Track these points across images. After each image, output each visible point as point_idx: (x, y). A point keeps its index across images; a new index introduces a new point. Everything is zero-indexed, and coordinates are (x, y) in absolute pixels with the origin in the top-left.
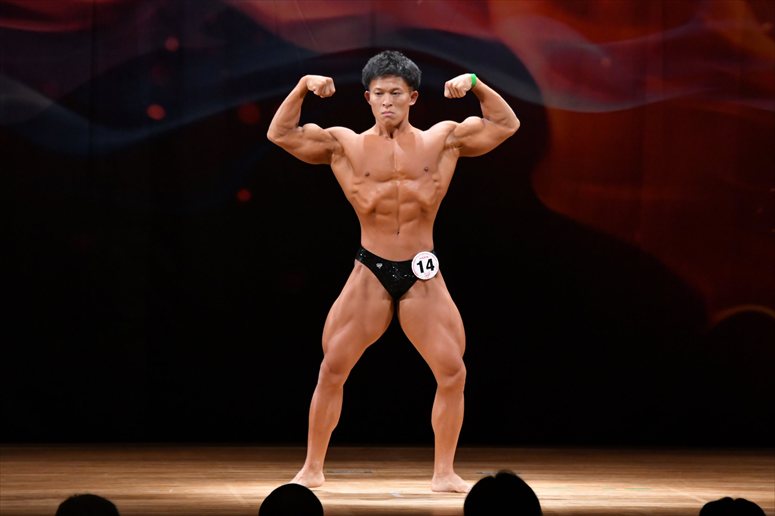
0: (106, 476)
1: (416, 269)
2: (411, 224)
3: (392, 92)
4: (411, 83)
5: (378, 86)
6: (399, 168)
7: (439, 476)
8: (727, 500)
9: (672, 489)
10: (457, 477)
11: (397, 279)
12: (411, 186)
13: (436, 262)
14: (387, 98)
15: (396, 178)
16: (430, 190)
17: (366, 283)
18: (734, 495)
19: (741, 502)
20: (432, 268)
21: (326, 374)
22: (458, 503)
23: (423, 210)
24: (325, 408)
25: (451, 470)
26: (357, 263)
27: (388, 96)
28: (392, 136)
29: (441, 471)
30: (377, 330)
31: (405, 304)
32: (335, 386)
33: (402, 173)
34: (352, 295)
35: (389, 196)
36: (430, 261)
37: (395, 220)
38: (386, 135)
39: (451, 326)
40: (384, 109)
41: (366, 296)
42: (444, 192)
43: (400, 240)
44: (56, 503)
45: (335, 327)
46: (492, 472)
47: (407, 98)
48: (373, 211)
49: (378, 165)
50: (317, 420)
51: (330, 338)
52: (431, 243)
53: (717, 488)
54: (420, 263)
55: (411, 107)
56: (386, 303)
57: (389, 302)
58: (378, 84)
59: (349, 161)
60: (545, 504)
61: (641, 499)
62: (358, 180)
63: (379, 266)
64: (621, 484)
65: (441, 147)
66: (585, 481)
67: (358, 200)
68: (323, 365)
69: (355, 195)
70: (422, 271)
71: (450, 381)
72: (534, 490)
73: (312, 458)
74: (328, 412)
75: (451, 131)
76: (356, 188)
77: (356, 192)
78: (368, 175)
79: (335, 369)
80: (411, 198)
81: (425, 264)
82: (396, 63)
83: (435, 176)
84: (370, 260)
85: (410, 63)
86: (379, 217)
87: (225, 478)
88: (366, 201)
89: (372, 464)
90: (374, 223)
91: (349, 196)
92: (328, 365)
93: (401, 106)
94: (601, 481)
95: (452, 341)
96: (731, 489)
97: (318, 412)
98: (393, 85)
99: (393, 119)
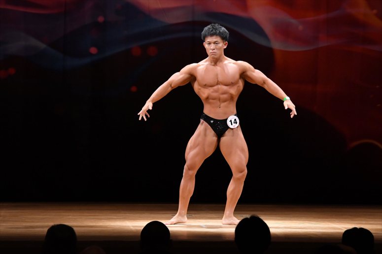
0: (70, 217)
1: (229, 123)
3: (215, 43)
7: (226, 218)
8: (355, 229)
9: (330, 224)
10: (235, 218)
11: (220, 128)
13: (238, 121)
17: (205, 130)
18: (358, 226)
19: (362, 229)
20: (236, 123)
21: (186, 171)
22: (232, 230)
23: (231, 97)
24: (187, 187)
25: (233, 215)
26: (202, 121)
27: (213, 45)
28: (216, 64)
29: (227, 215)
30: (210, 151)
31: (223, 139)
32: (191, 176)
34: (199, 135)
36: (235, 120)
37: (218, 102)
41: (205, 135)
43: (221, 110)
44: (46, 230)
45: (191, 149)
46: (248, 216)
50: (183, 192)
51: (188, 154)
52: (235, 112)
53: (351, 224)
54: (231, 121)
56: (215, 139)
60: (272, 231)
61: (315, 228)
63: (212, 122)
64: (307, 222)
66: (290, 220)
68: (185, 167)
69: (199, 90)
70: (232, 124)
72: (267, 224)
74: (188, 188)
80: (226, 92)
81: (233, 122)
82: (216, 30)
84: (208, 119)
85: (223, 29)
86: (211, 101)
87: (125, 219)
88: (204, 94)
89: (193, 212)
92: (188, 166)
93: (219, 49)
95: (243, 158)
96: (357, 224)
97: (183, 189)
98: (215, 40)
99: (215, 55)
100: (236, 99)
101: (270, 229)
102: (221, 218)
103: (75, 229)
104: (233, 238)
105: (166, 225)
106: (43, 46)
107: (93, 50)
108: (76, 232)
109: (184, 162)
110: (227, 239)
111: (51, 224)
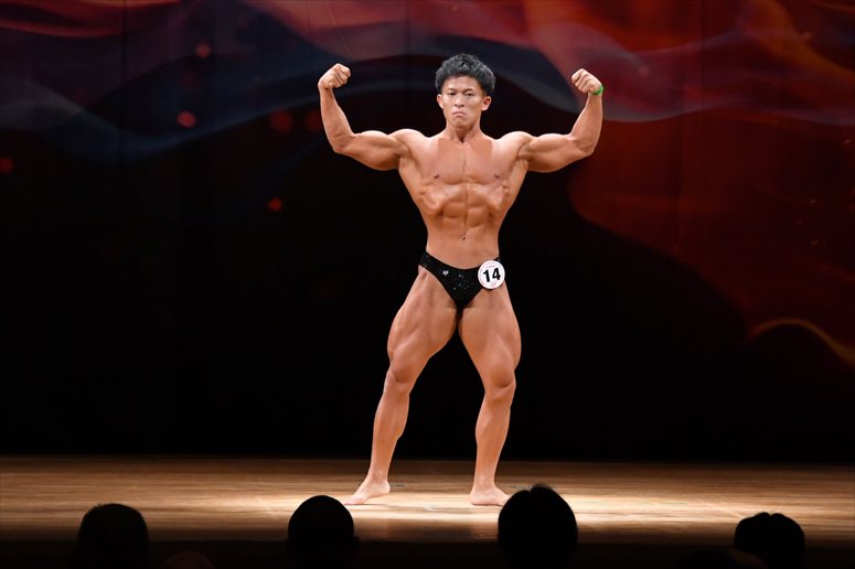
0: (134, 488)
1: (482, 278)
2: (477, 229)
3: (464, 92)
4: (485, 87)
5: (451, 86)
6: (468, 172)
8: (763, 516)
10: (498, 491)
11: (462, 287)
12: (480, 190)
13: (502, 272)
14: (459, 99)
15: (467, 181)
16: (499, 196)
17: (431, 292)
18: (771, 510)
19: (779, 517)
20: (498, 277)
21: (391, 382)
22: (492, 517)
23: (491, 214)
24: (390, 417)
25: (493, 483)
26: (422, 270)
27: (460, 97)
28: (462, 140)
29: (481, 483)
30: (441, 339)
31: (469, 313)
32: (402, 395)
33: (473, 177)
34: (417, 305)
35: (457, 199)
36: (496, 270)
37: (462, 224)
38: (456, 139)
39: (508, 338)
40: (455, 109)
41: (431, 303)
42: (512, 200)
43: (467, 245)
44: (81, 516)
45: (401, 334)
46: (528, 487)
47: (480, 103)
48: (441, 213)
49: (448, 167)
50: (381, 429)
51: (395, 346)
52: (496, 252)
54: (487, 273)
55: (483, 113)
56: (452, 312)
57: (455, 311)
58: (451, 84)
59: (417, 164)
60: (580, 519)
62: (426, 180)
63: (446, 273)
64: (656, 498)
65: (512, 157)
66: (619, 495)
67: (426, 202)
68: (389, 373)
69: (422, 197)
70: (488, 280)
71: (500, 393)
72: (570, 504)
73: (376, 468)
74: (393, 422)
75: (525, 142)
76: (424, 189)
77: (423, 193)
78: (436, 177)
79: (399, 378)
80: (480, 202)
81: (492, 274)
82: (470, 64)
83: (504, 183)
84: (435, 266)
85: (485, 68)
86: (446, 220)
87: (255, 491)
88: (433, 202)
89: (405, 478)
90: (440, 226)
91: (415, 197)
92: (394, 373)
93: (473, 107)
94: (636, 495)
95: (508, 354)
97: (382, 423)
98: (465, 86)
99: (465, 120)
100: (499, 223)
101: (576, 516)
102: (468, 490)
103: (144, 514)
104: (494, 536)
105: (347, 507)
106: (74, 109)
107: (186, 119)
108: (146, 521)
109: (384, 362)
110: (481, 537)
111: (93, 503)
